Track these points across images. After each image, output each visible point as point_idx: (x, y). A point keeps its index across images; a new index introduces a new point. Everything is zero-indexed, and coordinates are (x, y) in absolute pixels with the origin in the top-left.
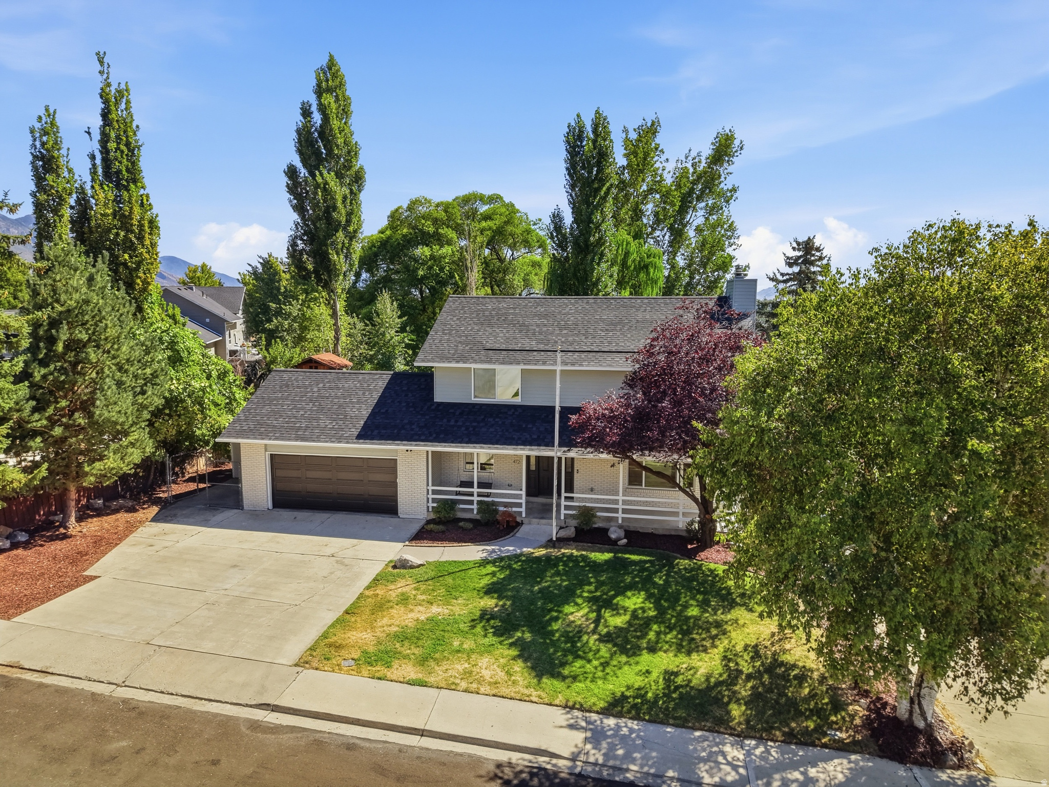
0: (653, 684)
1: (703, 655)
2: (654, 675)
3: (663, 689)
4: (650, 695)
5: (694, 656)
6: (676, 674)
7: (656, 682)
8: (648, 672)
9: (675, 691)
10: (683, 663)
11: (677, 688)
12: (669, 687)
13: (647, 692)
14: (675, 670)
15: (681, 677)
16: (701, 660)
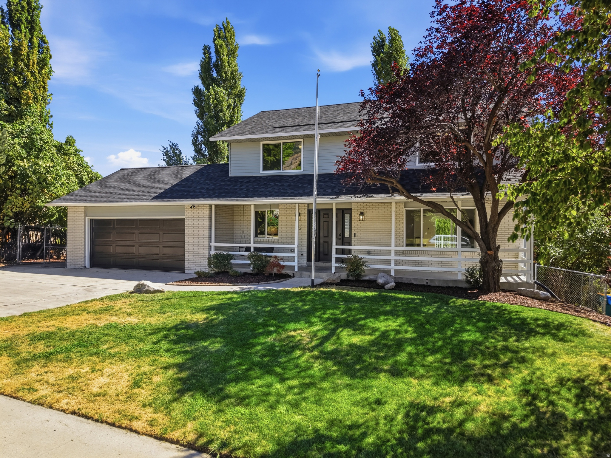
0: (382, 421)
1: (486, 386)
2: (389, 408)
3: (401, 432)
4: (370, 440)
5: (470, 386)
6: (432, 411)
7: (390, 419)
8: (379, 402)
9: (423, 438)
10: (446, 395)
11: (429, 432)
12: (412, 429)
13: (364, 435)
14: (430, 403)
15: (439, 416)
16: (480, 393)
